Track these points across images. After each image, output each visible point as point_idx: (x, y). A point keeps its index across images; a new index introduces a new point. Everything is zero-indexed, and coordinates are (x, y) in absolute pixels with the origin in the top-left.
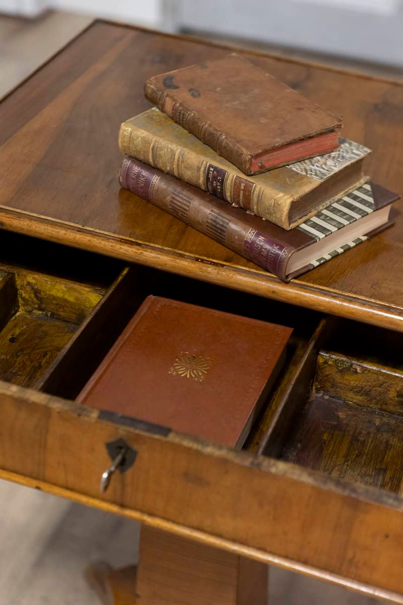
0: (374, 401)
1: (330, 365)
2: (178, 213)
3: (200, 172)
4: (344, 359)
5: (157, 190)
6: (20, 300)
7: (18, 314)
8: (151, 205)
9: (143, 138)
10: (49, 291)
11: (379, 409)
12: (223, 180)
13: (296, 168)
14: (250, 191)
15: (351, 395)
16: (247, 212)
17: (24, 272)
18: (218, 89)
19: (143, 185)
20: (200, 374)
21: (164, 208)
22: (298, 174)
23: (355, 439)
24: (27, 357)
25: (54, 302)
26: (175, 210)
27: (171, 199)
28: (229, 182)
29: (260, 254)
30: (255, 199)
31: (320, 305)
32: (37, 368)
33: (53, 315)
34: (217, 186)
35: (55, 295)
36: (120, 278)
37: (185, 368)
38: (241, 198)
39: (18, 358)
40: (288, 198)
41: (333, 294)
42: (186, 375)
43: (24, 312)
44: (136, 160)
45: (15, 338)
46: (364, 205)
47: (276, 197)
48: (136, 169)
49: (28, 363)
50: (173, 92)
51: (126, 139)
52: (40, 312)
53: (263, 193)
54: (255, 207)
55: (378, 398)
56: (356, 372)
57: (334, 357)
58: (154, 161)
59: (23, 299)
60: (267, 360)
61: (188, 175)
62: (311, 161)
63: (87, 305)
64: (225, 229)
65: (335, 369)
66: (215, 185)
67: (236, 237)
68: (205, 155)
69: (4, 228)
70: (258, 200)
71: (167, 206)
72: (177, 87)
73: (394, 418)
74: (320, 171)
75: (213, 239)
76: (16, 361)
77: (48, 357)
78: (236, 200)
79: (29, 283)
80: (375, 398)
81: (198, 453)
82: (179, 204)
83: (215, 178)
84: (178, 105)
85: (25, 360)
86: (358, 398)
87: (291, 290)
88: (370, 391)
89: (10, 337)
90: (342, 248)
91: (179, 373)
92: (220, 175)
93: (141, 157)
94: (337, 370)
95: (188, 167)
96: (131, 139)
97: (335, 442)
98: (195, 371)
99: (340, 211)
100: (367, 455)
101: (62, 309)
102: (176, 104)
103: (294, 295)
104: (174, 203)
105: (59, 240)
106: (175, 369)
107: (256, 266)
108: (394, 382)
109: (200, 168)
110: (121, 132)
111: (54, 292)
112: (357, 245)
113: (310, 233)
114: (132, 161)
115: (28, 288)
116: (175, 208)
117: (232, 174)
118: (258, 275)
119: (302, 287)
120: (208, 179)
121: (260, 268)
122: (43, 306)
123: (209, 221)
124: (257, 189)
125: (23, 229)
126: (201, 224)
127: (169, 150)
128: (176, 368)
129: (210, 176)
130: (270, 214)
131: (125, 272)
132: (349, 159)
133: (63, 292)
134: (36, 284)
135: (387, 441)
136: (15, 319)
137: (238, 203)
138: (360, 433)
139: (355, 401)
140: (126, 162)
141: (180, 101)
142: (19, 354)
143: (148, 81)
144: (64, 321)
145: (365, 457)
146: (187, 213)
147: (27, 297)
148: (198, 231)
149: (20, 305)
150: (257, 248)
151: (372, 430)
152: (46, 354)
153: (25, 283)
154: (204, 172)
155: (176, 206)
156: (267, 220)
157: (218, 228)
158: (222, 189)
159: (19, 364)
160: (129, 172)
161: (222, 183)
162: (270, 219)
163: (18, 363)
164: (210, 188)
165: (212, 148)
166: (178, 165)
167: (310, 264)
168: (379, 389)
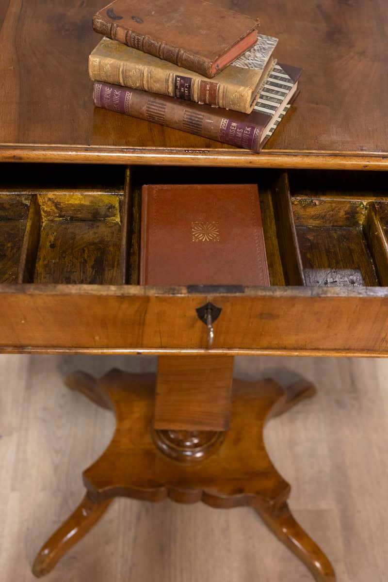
0: (328, 222)
1: (295, 205)
2: (154, 118)
3: (168, 83)
4: (306, 198)
5: (133, 104)
6: (42, 213)
7: (44, 224)
8: (126, 116)
9: (111, 65)
10: (68, 201)
11: (332, 226)
12: (190, 86)
13: (238, 64)
14: (215, 91)
15: (311, 221)
16: (212, 106)
17: (44, 192)
18: (153, 13)
19: (118, 102)
20: (215, 236)
21: (141, 116)
22: (243, 69)
23: (328, 252)
24: (71, 257)
25: (73, 208)
26: (150, 116)
27: (147, 109)
28: (196, 86)
29: (235, 135)
30: (221, 95)
31: (286, 164)
32: (83, 263)
33: (72, 218)
34: (184, 91)
35: (73, 203)
36: (128, 178)
37: (202, 235)
38: (207, 96)
39: (66, 259)
40: (248, 90)
41: (294, 154)
42: (206, 239)
43: (47, 222)
44: (106, 83)
45: (53, 244)
46: (285, 81)
47: (239, 90)
48: (108, 91)
49: (75, 260)
50: (121, 22)
51: (96, 68)
52: (61, 219)
53: (227, 90)
54: (221, 101)
55: (331, 219)
56: (315, 204)
57: (298, 198)
58: (124, 81)
59: (46, 212)
60: (254, 212)
61: (157, 87)
62: (245, 57)
63: (101, 204)
64: (200, 124)
65: (299, 207)
66: (182, 90)
67: (212, 128)
68: (167, 68)
69: (23, 161)
70: (223, 95)
71: (143, 115)
72: (121, 18)
73: (344, 230)
74: (256, 63)
75: (188, 132)
76: (65, 262)
77: (86, 251)
78: (203, 99)
79: (49, 199)
80: (329, 220)
81: (272, 298)
82: (155, 111)
83: (182, 85)
84: (130, 32)
85: (72, 259)
86: (317, 223)
87: (263, 158)
88: (325, 216)
89: (48, 244)
90: (279, 117)
91: (200, 239)
92: (186, 83)
93: (111, 80)
94: (300, 207)
95: (157, 81)
96: (101, 67)
97: (317, 258)
98: (210, 235)
99: (273, 90)
100: (342, 261)
101: (79, 213)
102: (128, 32)
103: (266, 161)
104: (150, 111)
105: (71, 160)
106: (195, 237)
107: (229, 146)
108: (343, 206)
109: (168, 80)
110: (90, 63)
111: (72, 202)
112: (287, 112)
113: (264, 112)
114: (102, 84)
115: (49, 203)
116: (151, 114)
117: (197, 80)
118: (235, 152)
119: (270, 154)
120: (176, 87)
121: (233, 147)
122: (63, 213)
123: (185, 119)
124: (222, 87)
125: (39, 159)
126: (177, 123)
127: (137, 70)
128: (196, 235)
129: (178, 84)
130: (234, 104)
131: (128, 173)
132: (269, 49)
133: (80, 200)
134: (56, 199)
135: (349, 248)
136: (44, 229)
137: (204, 101)
138: (329, 247)
139: (314, 225)
140: (97, 86)
141: (131, 29)
142: (64, 255)
143: (95, 17)
144: (82, 220)
145: (341, 263)
146: (164, 117)
147: (49, 210)
148: (175, 129)
149: (43, 217)
150: (232, 132)
151: (335, 242)
152: (84, 251)
153: (46, 199)
154: (172, 83)
155: (152, 113)
156: (230, 110)
157: (195, 124)
158: (189, 92)
159: (69, 263)
160: (103, 94)
161: (189, 87)
162: (233, 109)
163: (67, 263)
164: (178, 93)
165: (170, 62)
166: (148, 81)
167: (267, 135)
168: (332, 213)
